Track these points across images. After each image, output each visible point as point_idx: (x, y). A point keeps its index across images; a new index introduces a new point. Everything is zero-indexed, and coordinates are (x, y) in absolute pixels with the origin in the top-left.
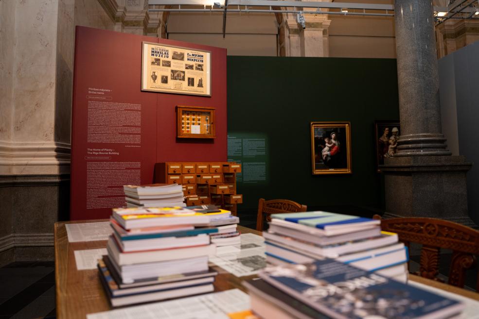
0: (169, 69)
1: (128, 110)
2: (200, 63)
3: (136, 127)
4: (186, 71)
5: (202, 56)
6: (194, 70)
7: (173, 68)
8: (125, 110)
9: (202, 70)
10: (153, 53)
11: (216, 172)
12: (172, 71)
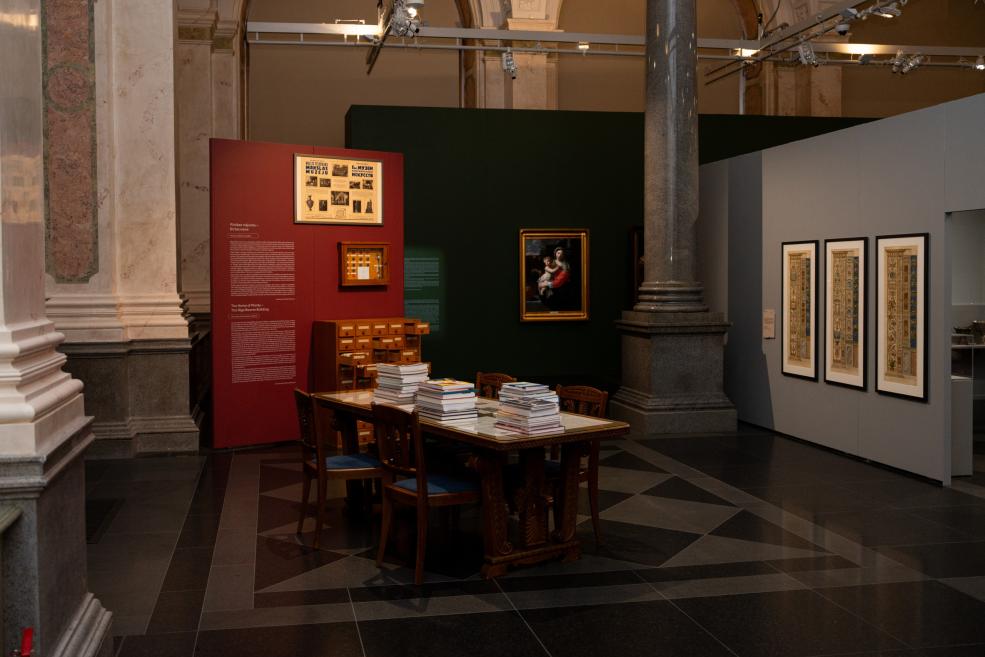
0: (329, 190)
1: (278, 250)
2: (369, 179)
3: (289, 272)
4: (351, 191)
5: (371, 168)
6: (361, 190)
7: (334, 188)
8: (275, 250)
9: (371, 188)
10: (308, 168)
11: (396, 333)
12: (333, 193)
